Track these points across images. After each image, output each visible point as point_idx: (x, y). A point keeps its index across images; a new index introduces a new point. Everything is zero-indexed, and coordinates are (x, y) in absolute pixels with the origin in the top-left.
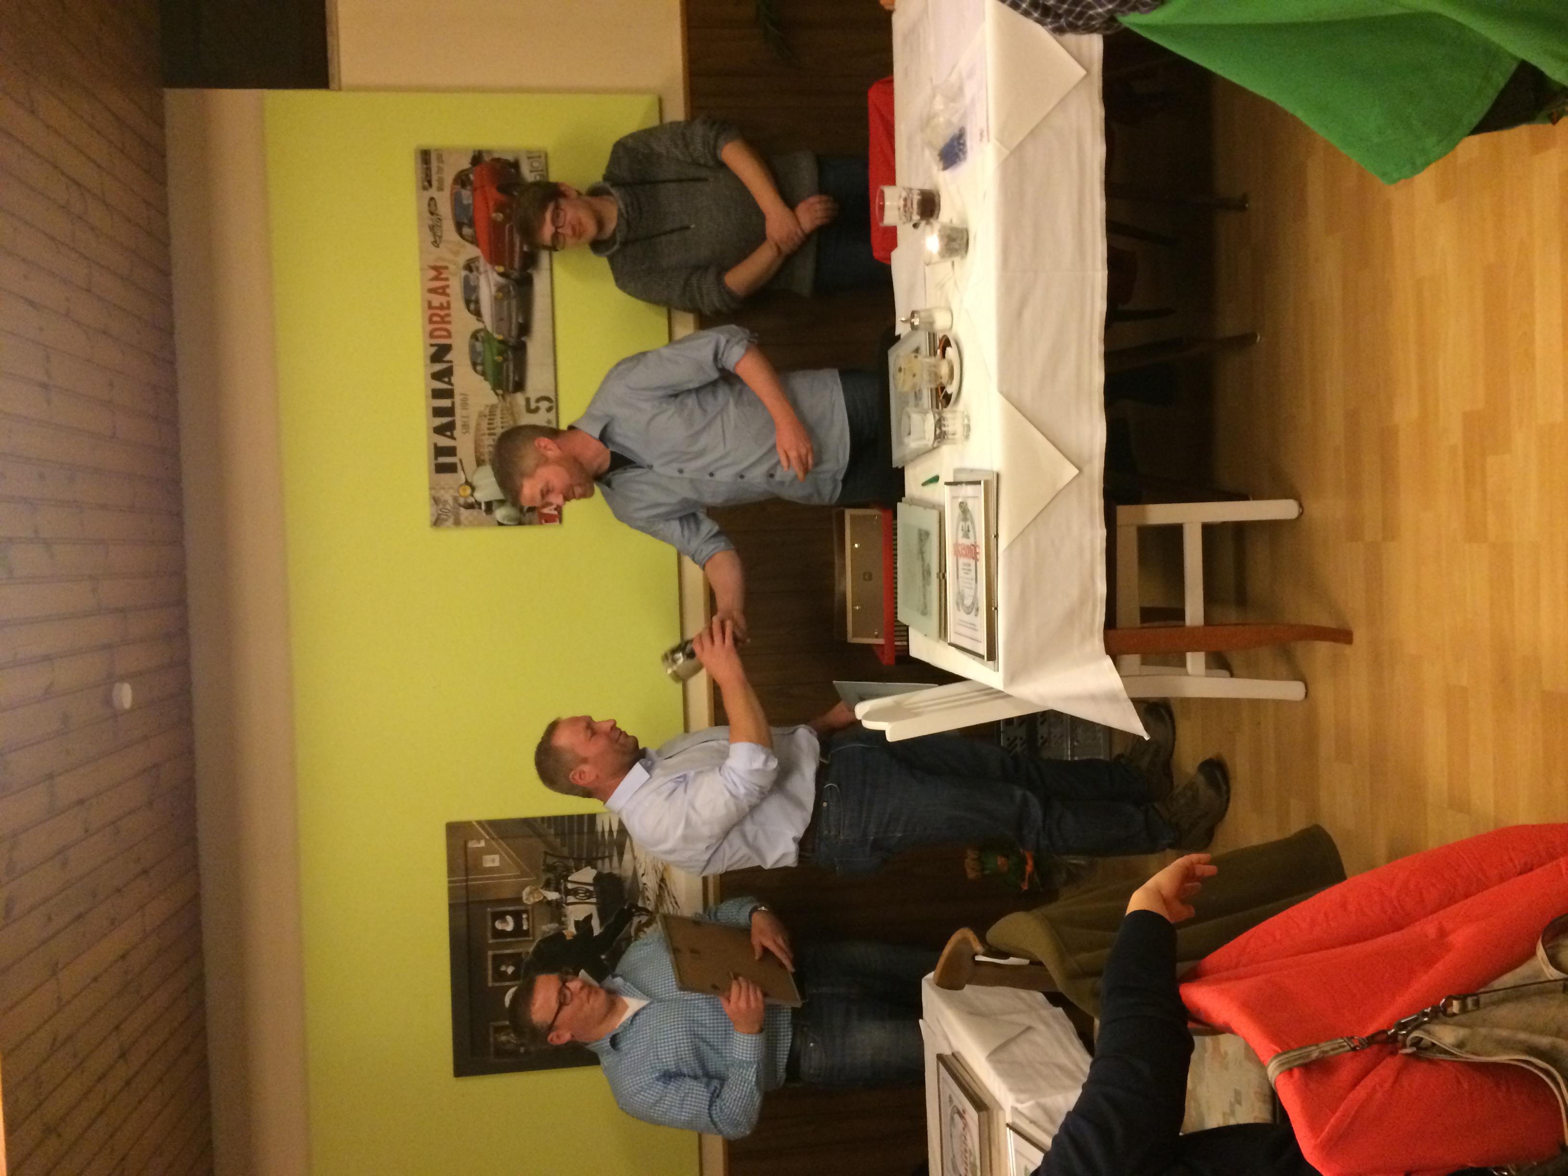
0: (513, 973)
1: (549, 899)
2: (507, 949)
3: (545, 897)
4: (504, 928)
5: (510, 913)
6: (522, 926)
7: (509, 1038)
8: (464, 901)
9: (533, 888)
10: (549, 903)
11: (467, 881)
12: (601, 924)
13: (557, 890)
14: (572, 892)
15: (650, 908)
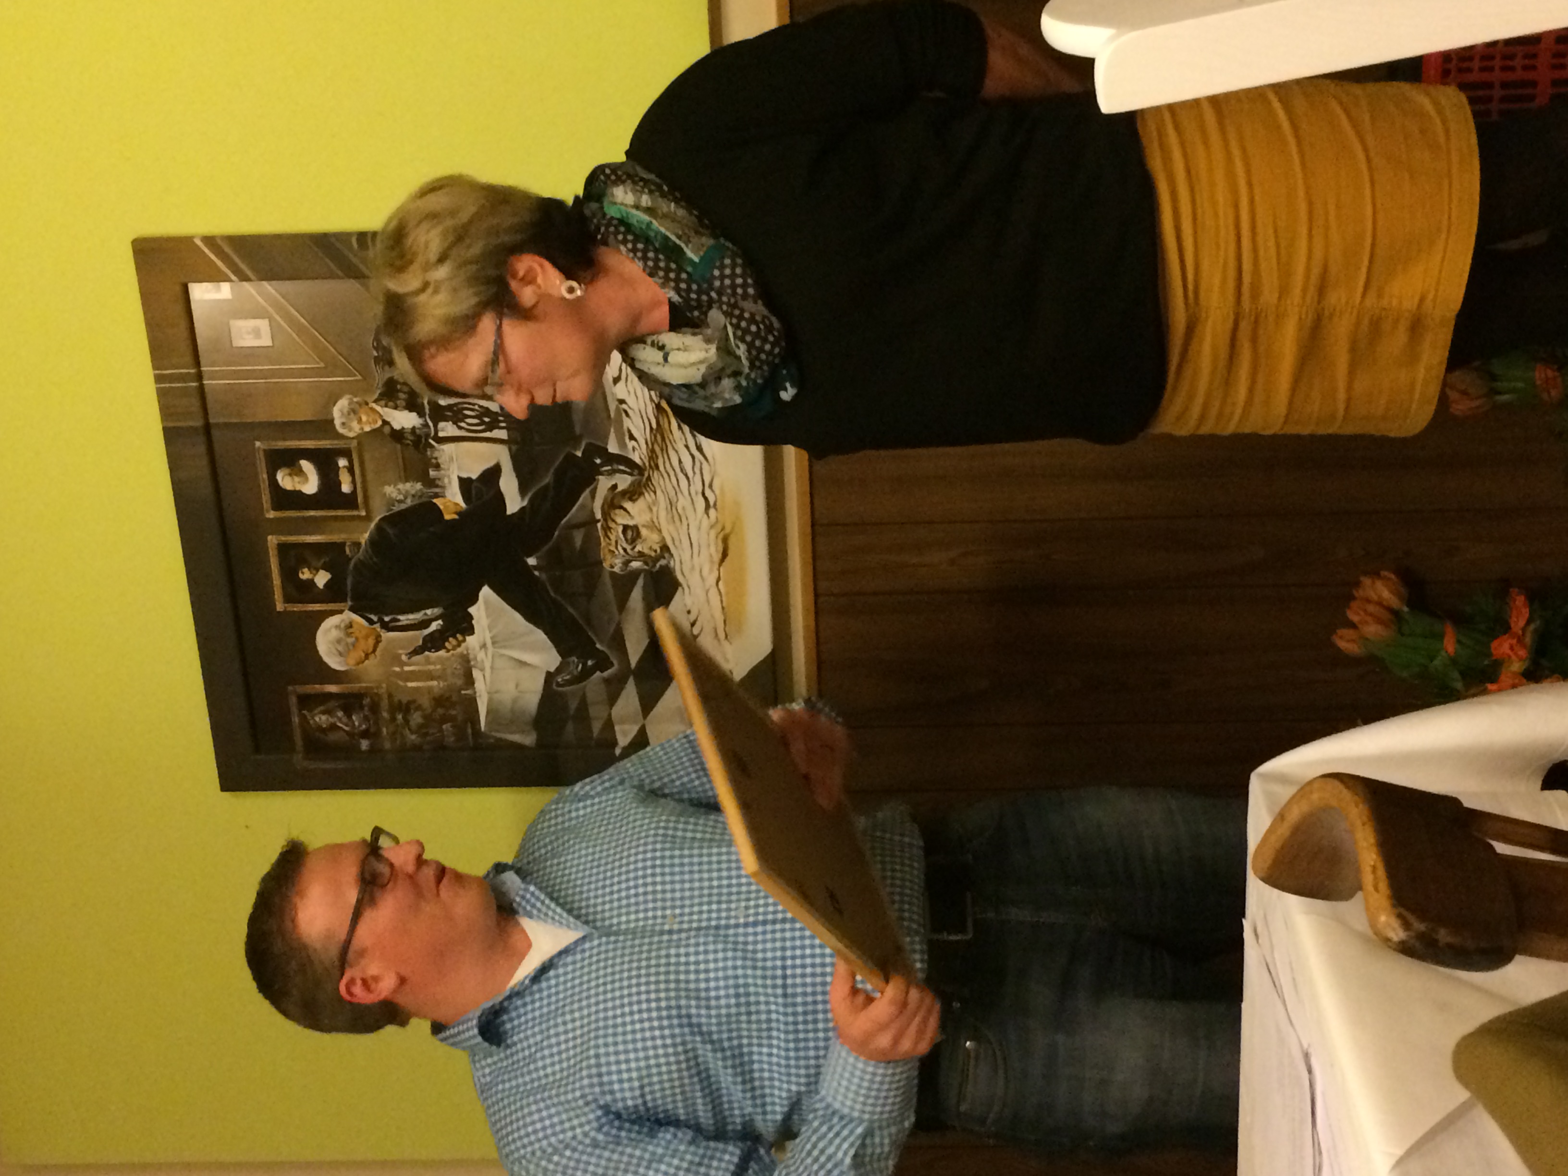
0: (326, 585)
1: (397, 427)
2: (306, 534)
3: (385, 423)
4: (297, 489)
5: (311, 455)
6: (339, 484)
7: (332, 720)
8: (198, 423)
9: (355, 400)
10: (398, 435)
11: (199, 376)
12: (523, 489)
13: (413, 405)
14: (449, 414)
15: (637, 460)
